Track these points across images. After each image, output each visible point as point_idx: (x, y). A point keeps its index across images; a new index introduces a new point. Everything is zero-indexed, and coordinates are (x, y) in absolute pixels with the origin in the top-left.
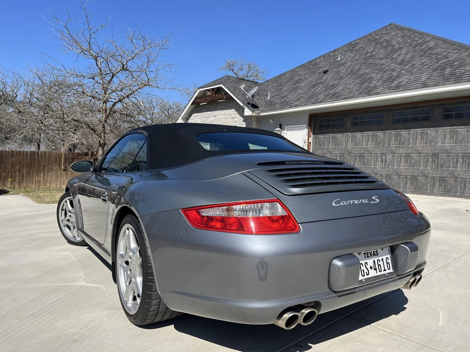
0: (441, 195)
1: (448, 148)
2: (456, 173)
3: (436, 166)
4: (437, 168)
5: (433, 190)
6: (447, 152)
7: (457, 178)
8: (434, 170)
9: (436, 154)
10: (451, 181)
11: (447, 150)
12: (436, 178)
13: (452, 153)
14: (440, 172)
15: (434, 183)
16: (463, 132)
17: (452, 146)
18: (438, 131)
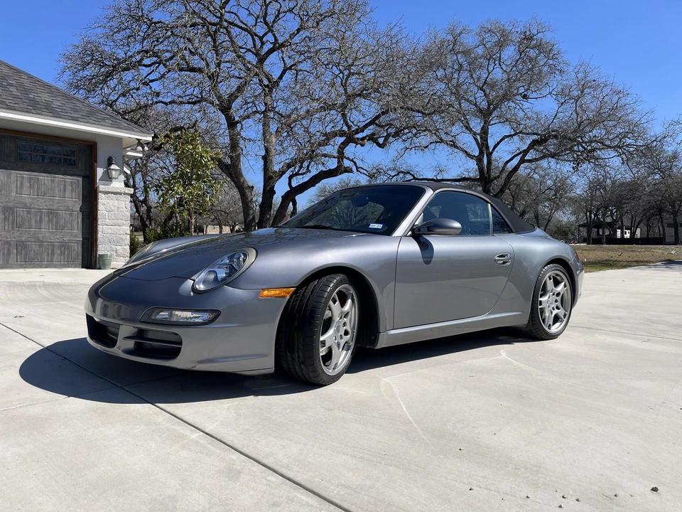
0: (21, 266)
1: (28, 201)
2: (40, 236)
3: (10, 226)
4: (13, 229)
5: (8, 260)
6: (25, 206)
7: (43, 242)
8: (9, 231)
9: (10, 208)
10: (35, 247)
11: (25, 204)
12: (12, 243)
13: (34, 208)
14: (16, 234)
15: (9, 250)
16: (46, 181)
17: (33, 198)
18: (10, 174)
